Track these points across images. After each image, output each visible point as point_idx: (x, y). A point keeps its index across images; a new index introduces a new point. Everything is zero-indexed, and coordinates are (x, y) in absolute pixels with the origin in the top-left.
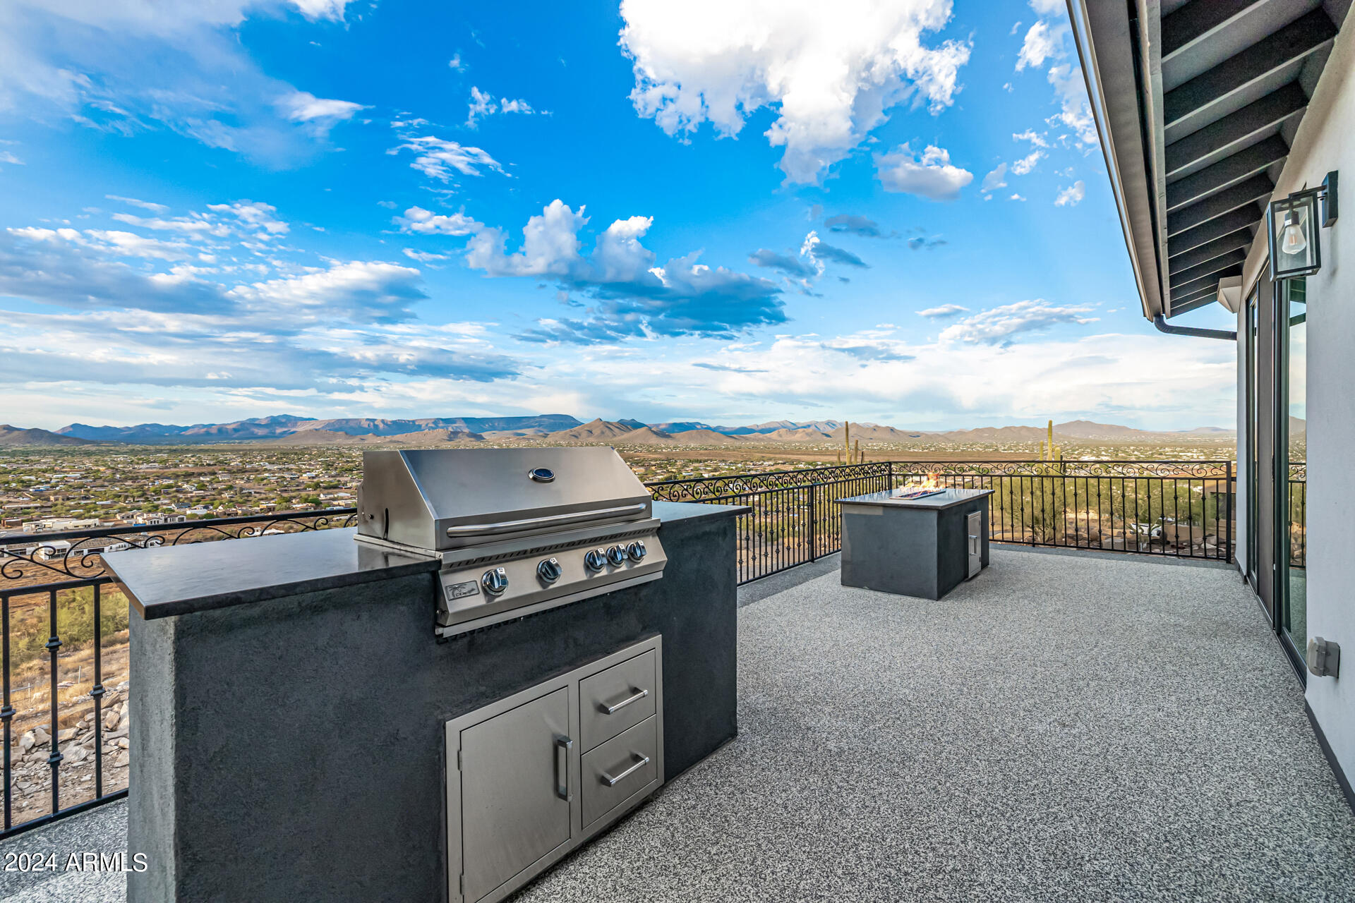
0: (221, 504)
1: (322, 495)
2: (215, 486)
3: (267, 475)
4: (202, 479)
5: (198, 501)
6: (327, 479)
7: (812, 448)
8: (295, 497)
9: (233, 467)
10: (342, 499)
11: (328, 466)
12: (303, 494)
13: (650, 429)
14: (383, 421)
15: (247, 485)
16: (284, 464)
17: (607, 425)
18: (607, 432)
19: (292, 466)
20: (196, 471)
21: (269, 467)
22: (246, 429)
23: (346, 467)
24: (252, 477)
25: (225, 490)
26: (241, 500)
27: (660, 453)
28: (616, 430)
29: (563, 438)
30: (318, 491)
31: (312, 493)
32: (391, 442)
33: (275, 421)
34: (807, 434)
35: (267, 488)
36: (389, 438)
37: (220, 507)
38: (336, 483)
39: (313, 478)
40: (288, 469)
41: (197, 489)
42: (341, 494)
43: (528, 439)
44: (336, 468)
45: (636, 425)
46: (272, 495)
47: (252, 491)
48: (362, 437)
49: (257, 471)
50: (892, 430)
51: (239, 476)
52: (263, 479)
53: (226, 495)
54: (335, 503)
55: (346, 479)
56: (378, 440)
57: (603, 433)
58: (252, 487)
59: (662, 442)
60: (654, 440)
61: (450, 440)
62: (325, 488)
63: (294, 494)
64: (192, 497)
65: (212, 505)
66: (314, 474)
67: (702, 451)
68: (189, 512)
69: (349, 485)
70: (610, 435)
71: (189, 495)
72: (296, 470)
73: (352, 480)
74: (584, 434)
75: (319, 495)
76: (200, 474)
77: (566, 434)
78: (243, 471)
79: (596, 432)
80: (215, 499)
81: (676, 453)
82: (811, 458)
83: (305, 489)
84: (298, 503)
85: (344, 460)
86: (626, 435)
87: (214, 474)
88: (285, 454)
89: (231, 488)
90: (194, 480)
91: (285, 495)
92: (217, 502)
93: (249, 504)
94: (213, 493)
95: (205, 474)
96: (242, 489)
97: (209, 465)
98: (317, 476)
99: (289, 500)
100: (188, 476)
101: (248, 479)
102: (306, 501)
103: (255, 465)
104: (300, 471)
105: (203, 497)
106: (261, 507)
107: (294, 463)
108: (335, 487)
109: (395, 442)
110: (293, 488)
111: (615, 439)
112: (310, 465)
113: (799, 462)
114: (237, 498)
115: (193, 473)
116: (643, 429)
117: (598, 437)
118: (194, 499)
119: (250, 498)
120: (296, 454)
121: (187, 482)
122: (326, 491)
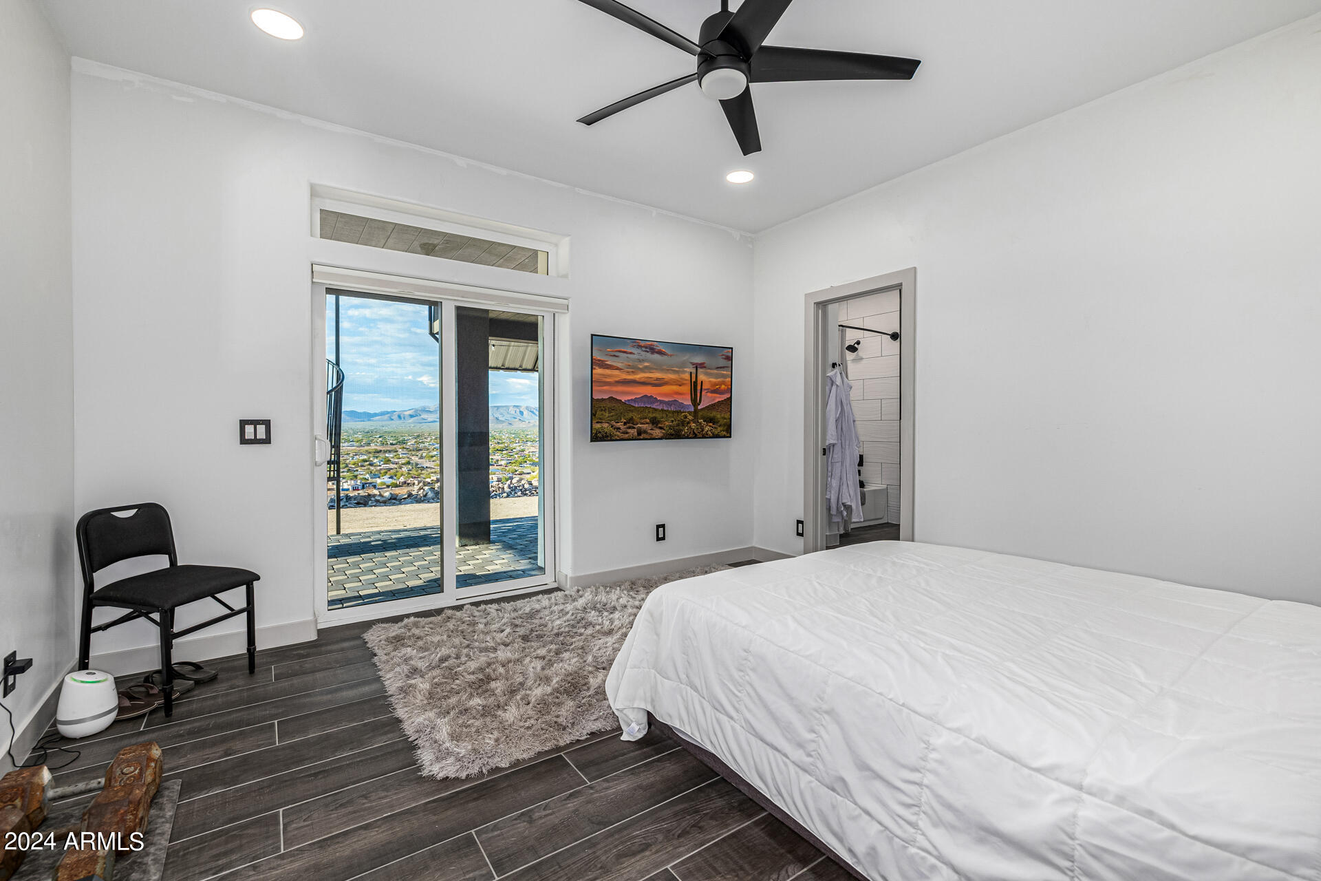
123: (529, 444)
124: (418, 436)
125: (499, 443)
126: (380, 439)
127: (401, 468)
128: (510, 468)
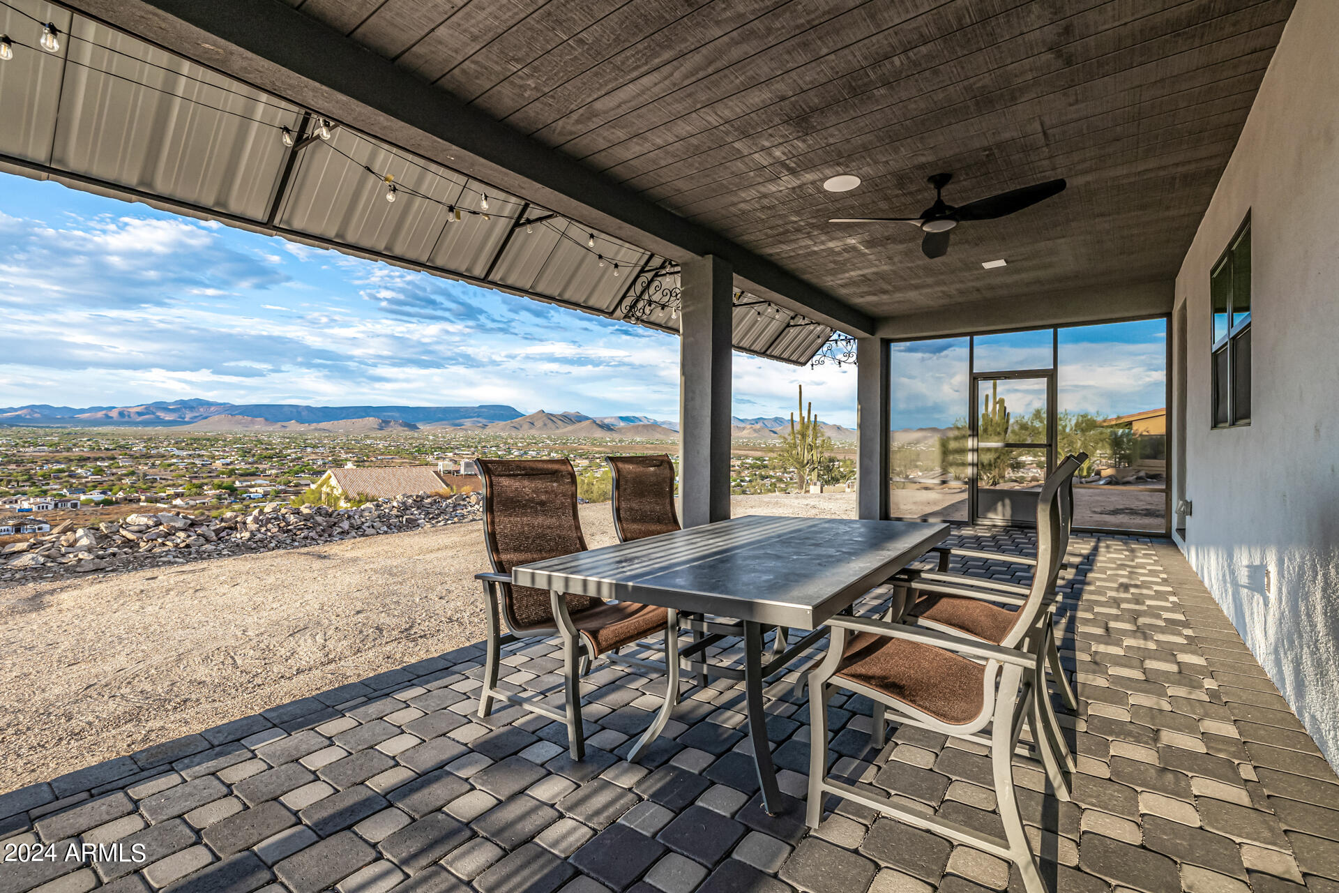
0: (121, 489)
1: (237, 483)
2: (114, 471)
3: (175, 461)
4: (99, 463)
5: (95, 487)
6: (243, 465)
7: (760, 444)
8: (206, 484)
9: (136, 452)
10: (260, 486)
11: (246, 453)
12: (216, 481)
13: (594, 422)
14: (308, 408)
15: (151, 471)
16: (194, 450)
17: (550, 417)
18: (550, 424)
19: (203, 452)
20: (92, 455)
21: (177, 452)
22: (153, 413)
23: (265, 453)
24: (158, 462)
25: (126, 475)
26: (144, 487)
27: (604, 446)
28: (560, 422)
29: (503, 429)
30: (233, 478)
31: (227, 480)
32: (316, 429)
33: (185, 405)
34: (755, 431)
35: (174, 474)
36: (314, 426)
37: (121, 493)
38: (253, 470)
39: (228, 464)
40: (199, 456)
41: (93, 475)
42: (259, 482)
43: (466, 430)
44: (254, 455)
45: (579, 418)
46: (180, 482)
47: (158, 478)
48: (284, 424)
49: (163, 456)
50: (839, 428)
51: (142, 461)
52: (170, 465)
53: (127, 481)
54: (251, 490)
55: (265, 466)
56: (302, 428)
57: (545, 425)
58: (158, 473)
59: (608, 437)
60: (599, 434)
61: (381, 429)
62: (241, 475)
63: (205, 481)
64: (87, 482)
65: (111, 490)
66: (228, 460)
67: (648, 446)
68: (83, 497)
69: (268, 472)
70: (553, 427)
71: (84, 480)
72: (208, 456)
73: (272, 468)
74: (526, 426)
75: (234, 483)
76: (96, 459)
77: (506, 425)
78: (148, 457)
79: (539, 424)
80: (114, 485)
81: (622, 447)
82: (759, 454)
83: (218, 476)
84: (211, 489)
85: (264, 447)
86: (570, 428)
87: (114, 458)
88: (196, 440)
89: (133, 473)
90: (92, 465)
91: (194, 481)
92: (115, 489)
93: (154, 490)
94: (112, 478)
95: (103, 459)
96: (145, 475)
97: (107, 449)
98: (232, 463)
99: (201, 486)
100: (82, 460)
101: (153, 464)
102: (220, 487)
103: (162, 450)
104: (213, 457)
105: (101, 483)
106: (168, 492)
107: (207, 449)
108: (253, 474)
109: (320, 430)
110: (204, 475)
111: (557, 432)
112: (224, 451)
113: (747, 457)
114: (141, 484)
115: (89, 458)
116: (588, 422)
117: (540, 429)
118: (89, 485)
119: (154, 485)
120: (208, 440)
121: (82, 467)
122: (242, 478)
123: (309, 450)
124: (150, 439)
125: (267, 449)
126: (89, 443)
127: (120, 480)
128: (282, 479)
